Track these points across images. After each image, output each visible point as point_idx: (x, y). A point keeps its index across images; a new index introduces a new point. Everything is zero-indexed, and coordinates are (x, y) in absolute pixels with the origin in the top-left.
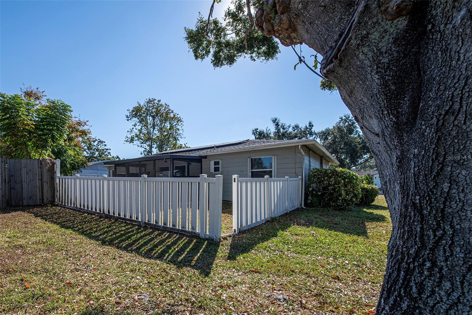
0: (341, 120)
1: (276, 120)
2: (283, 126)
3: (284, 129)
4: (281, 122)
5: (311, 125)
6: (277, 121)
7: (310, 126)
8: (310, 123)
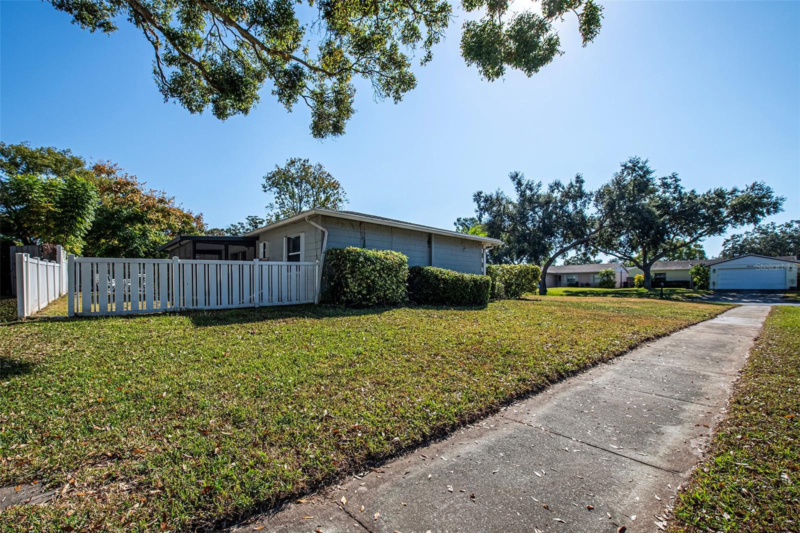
0: (623, 168)
1: (517, 175)
2: (530, 185)
3: (531, 189)
4: (525, 178)
5: (579, 180)
6: (518, 177)
7: (577, 182)
8: (578, 177)
